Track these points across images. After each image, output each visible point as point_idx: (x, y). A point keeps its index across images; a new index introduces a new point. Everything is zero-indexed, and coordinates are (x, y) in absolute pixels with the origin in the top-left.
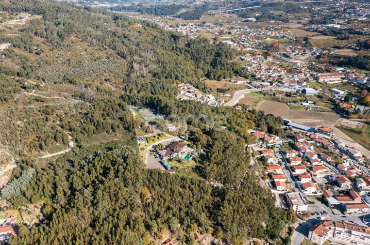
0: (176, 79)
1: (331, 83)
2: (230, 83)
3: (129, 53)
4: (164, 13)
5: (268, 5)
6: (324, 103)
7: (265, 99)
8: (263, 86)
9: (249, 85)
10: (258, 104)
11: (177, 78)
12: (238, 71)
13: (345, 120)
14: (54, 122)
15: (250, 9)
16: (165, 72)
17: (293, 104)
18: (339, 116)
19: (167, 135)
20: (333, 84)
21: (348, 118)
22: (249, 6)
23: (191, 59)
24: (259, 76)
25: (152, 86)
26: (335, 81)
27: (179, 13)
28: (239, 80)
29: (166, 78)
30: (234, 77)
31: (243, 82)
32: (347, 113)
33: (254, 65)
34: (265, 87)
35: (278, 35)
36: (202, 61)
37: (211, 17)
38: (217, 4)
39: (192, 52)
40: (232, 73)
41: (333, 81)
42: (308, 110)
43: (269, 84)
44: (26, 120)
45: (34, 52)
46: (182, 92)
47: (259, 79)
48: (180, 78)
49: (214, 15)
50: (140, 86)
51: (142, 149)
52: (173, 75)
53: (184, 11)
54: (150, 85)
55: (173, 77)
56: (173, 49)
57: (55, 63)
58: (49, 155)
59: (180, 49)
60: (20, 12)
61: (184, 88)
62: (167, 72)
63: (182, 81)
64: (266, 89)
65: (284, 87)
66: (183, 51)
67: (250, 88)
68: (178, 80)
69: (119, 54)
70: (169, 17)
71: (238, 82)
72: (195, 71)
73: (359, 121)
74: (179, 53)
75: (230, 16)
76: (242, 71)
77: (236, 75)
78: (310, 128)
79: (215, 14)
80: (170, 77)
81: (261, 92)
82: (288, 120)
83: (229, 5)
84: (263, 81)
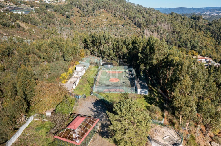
0: (191, 49)
3: (145, 23)
11: (193, 48)
16: (179, 40)
23: (212, 36)
29: (179, 46)
45: (65, 16)
48: (198, 49)
52: (189, 44)
55: (189, 46)
56: (191, 27)
59: (199, 27)
61: (201, 61)
62: (182, 40)
63: (200, 53)
66: (203, 29)
68: (195, 50)
69: (135, 24)
72: (216, 47)
74: (198, 30)
80: (184, 46)
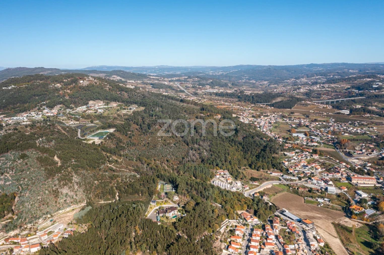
1: (361, 185)
2: (266, 174)
4: (259, 101)
5: (373, 96)
6: (340, 202)
7: (288, 191)
8: (291, 180)
9: (281, 178)
10: (278, 194)
11: (217, 165)
12: (275, 164)
13: (347, 219)
14: (114, 184)
15: (352, 100)
17: (310, 199)
18: (345, 214)
19: (171, 202)
20: (364, 187)
21: (350, 218)
22: (353, 96)
24: (291, 171)
25: (195, 169)
26: (369, 184)
27: (274, 102)
28: (275, 172)
29: (210, 164)
30: (272, 169)
31: (277, 174)
32: (351, 213)
33: (292, 161)
34: (293, 181)
35: (359, 131)
36: (249, 153)
37: (304, 107)
38: (321, 92)
39: (244, 145)
40: (270, 166)
41: (367, 184)
42: (319, 206)
43: (297, 179)
44: (100, 181)
45: (128, 136)
46: (218, 176)
47: (291, 173)
48: (220, 166)
49: (307, 105)
50: (186, 168)
51: (151, 208)
53: (279, 99)
54: (193, 168)
57: (139, 144)
58: (103, 202)
60: (132, 104)
61: (220, 174)
62: (211, 159)
63: (221, 168)
64: (294, 182)
65: (312, 184)
67: (280, 180)
70: (261, 105)
71: (273, 174)
73: (359, 222)
75: (324, 107)
76: (278, 165)
77: (273, 168)
78: (298, 218)
79: (309, 104)
81: (288, 185)
82: (285, 210)
83: (333, 94)
84: (294, 176)
